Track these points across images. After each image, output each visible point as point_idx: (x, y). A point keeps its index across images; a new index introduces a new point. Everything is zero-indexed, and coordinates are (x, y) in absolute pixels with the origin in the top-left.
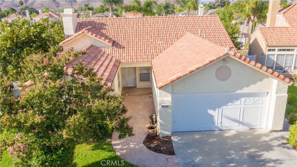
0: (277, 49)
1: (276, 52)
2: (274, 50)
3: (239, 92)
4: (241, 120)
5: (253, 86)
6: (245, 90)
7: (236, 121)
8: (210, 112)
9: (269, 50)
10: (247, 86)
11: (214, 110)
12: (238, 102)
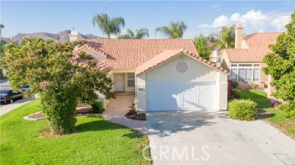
0: (238, 64)
1: (238, 67)
2: (236, 65)
3: (193, 81)
4: (197, 104)
5: (202, 77)
6: (198, 80)
7: (193, 104)
8: (174, 96)
9: (232, 65)
10: (199, 76)
11: (177, 94)
12: (194, 89)
